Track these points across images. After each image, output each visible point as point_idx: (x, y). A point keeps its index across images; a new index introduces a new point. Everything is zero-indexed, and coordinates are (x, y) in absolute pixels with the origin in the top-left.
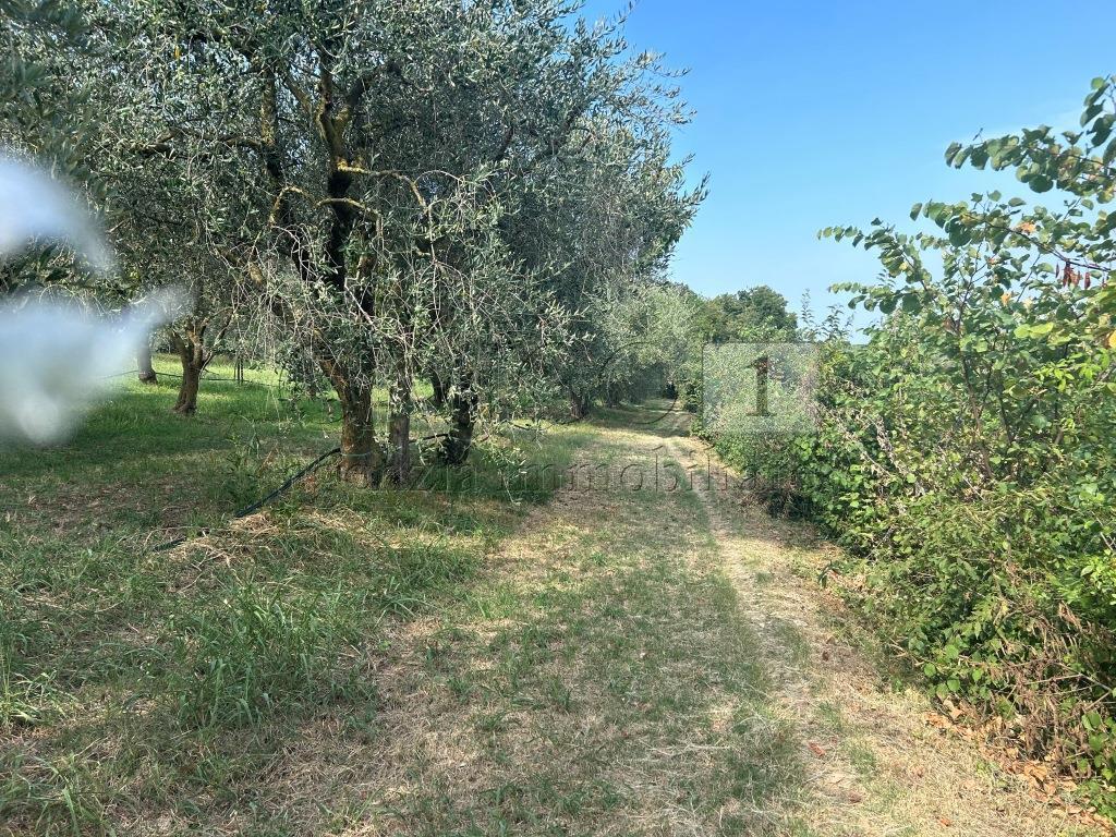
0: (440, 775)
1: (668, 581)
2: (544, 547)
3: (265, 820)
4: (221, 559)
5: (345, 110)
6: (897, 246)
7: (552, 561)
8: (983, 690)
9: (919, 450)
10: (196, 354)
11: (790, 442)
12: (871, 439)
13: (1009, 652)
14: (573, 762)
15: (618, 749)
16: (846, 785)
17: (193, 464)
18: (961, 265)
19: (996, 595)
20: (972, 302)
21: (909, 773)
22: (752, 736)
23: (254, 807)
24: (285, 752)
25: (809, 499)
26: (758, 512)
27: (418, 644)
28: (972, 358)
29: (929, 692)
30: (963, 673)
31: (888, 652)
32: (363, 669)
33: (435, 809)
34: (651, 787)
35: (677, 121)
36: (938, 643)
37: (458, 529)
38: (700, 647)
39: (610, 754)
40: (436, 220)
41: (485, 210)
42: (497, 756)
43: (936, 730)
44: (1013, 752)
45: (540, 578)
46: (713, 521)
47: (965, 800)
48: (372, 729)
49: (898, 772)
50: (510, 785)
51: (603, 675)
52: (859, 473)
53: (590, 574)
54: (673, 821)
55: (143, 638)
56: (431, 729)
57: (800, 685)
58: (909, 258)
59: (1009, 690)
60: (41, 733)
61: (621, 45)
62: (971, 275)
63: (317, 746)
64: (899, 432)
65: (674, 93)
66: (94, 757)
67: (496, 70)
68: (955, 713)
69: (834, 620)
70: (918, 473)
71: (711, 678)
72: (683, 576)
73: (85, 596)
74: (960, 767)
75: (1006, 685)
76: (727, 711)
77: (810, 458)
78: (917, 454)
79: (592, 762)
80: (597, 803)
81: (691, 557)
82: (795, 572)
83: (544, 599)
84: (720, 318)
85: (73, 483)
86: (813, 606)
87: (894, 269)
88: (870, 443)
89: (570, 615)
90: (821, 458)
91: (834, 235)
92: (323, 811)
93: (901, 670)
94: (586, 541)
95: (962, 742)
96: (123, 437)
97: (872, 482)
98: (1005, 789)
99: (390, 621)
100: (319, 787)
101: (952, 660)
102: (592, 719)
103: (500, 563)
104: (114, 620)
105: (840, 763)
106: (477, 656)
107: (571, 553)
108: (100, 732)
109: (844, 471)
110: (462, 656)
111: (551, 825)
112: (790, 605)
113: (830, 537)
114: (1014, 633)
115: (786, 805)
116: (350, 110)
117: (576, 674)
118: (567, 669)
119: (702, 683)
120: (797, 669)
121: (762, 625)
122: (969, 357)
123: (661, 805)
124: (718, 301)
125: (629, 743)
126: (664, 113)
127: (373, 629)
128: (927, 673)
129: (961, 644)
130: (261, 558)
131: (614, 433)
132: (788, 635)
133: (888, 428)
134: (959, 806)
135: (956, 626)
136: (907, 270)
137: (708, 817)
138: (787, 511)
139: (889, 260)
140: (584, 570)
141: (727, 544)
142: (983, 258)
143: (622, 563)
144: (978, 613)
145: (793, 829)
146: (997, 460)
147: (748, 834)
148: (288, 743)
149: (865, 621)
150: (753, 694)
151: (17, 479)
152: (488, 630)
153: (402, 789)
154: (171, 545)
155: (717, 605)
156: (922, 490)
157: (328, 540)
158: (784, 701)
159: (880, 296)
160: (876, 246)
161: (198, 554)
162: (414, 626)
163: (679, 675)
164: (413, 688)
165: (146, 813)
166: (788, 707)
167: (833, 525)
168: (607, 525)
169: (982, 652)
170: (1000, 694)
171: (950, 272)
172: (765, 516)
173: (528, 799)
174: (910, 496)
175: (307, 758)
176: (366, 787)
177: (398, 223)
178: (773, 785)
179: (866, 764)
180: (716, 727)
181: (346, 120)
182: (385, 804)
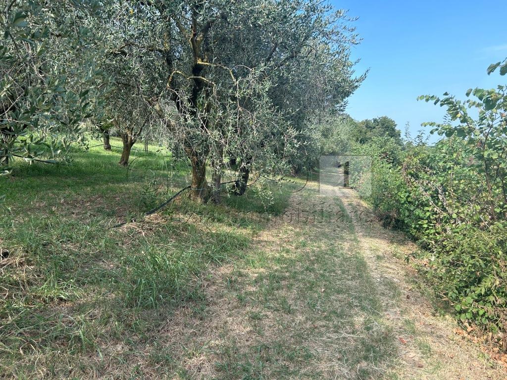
0: (234, 337)
1: (335, 256)
2: (279, 236)
3: (160, 349)
4: (141, 233)
5: (201, 36)
6: (455, 106)
7: (282, 243)
8: (483, 319)
9: (459, 202)
10: (129, 139)
11: (396, 194)
12: (435, 195)
13: (498, 303)
14: (291, 337)
15: (311, 332)
16: (416, 359)
17: (128, 189)
18: (488, 116)
19: (493, 275)
20: (492, 134)
21: (446, 356)
22: (373, 332)
23: (156, 344)
24: (168, 321)
25: (403, 221)
26: (378, 225)
27: (223, 277)
28: (489, 161)
29: (456, 317)
30: (475, 311)
31: (437, 296)
32: (201, 286)
33: (231, 352)
34: (326, 351)
35: (353, 43)
36: (463, 294)
37: (241, 225)
38: (349, 289)
39: (308, 335)
40: (240, 88)
41: (262, 84)
42: (258, 331)
43: (460, 336)
44: (497, 349)
45: (277, 250)
46: (357, 228)
47: (472, 371)
48: (205, 314)
49: (441, 355)
50: (264, 345)
51: (305, 298)
52: (428, 211)
53: (299, 250)
54: (336, 368)
55: (109, 266)
56: (230, 316)
57: (395, 310)
58: (462, 112)
59: (497, 320)
60: (69, 304)
61: (329, 8)
62: (492, 121)
63: (181, 319)
64: (449, 193)
65: (353, 30)
66: (91, 316)
67: (271, 19)
68: (469, 329)
69: (412, 279)
70: (458, 213)
71: (355, 304)
72: (342, 254)
73: (86, 246)
74: (471, 355)
75: (495, 318)
76: (362, 319)
77: (405, 202)
78: (458, 204)
79: (300, 337)
80: (302, 356)
81: (346, 245)
82: (395, 255)
83: (279, 261)
84: (363, 130)
85: (79, 194)
86: (403, 272)
87: (454, 117)
88: (435, 197)
89: (290, 269)
90: (410, 202)
91: (425, 99)
92: (184, 348)
93: (443, 306)
94: (298, 234)
95: (472, 344)
96: (98, 175)
97: (434, 215)
98: (492, 367)
99: (212, 265)
100: (182, 337)
101: (469, 304)
102: (300, 318)
103: (259, 242)
104: (97, 257)
105: (414, 348)
106: (249, 284)
107: (291, 240)
108: (94, 306)
109: (421, 209)
110: (242, 283)
111: (282, 365)
112: (392, 271)
113: (412, 239)
114: (501, 294)
115: (388, 366)
116: (203, 35)
117: (293, 297)
118: (289, 294)
119: (350, 306)
120: (394, 302)
121: (379, 280)
122: (488, 160)
123: (330, 360)
124: (363, 123)
125: (317, 330)
126: (347, 39)
127: (204, 268)
128: (456, 309)
129: (474, 297)
130: (158, 233)
131: (311, 183)
132: (391, 285)
133: (444, 191)
134: (470, 374)
135: (473, 288)
136: (460, 117)
137: (352, 368)
138: (392, 226)
139: (452, 112)
140: (297, 248)
141: (363, 240)
142: (499, 114)
143: (314, 246)
144: (484, 283)
145: (391, 377)
146: (498, 210)
147: (370, 378)
148: (169, 317)
149: (427, 281)
150: (374, 312)
151: (56, 191)
152: (254, 273)
153: (217, 342)
154: (119, 226)
155: (358, 269)
156: (459, 222)
157: (186, 227)
158: (388, 317)
159: (446, 129)
160: (445, 106)
161: (131, 230)
162: (222, 268)
163: (340, 301)
164: (221, 297)
165: (112, 342)
166: (389, 320)
167: (414, 234)
168: (307, 227)
169: (484, 301)
170: (492, 322)
171: (482, 119)
172: (381, 227)
173: (271, 352)
174: (453, 224)
175: (177, 324)
176: (202, 339)
177: (223, 89)
178: (382, 356)
179: (426, 351)
180: (357, 327)
181: (202, 41)
182: (210, 348)
